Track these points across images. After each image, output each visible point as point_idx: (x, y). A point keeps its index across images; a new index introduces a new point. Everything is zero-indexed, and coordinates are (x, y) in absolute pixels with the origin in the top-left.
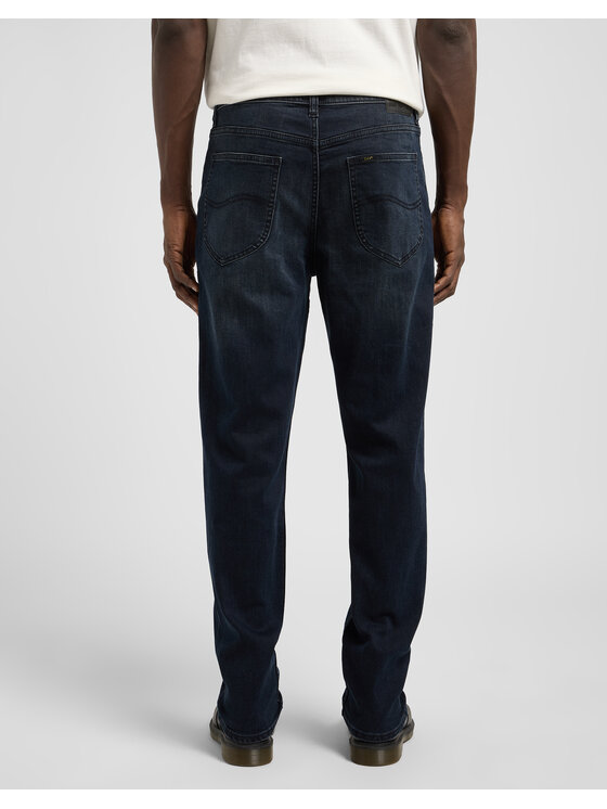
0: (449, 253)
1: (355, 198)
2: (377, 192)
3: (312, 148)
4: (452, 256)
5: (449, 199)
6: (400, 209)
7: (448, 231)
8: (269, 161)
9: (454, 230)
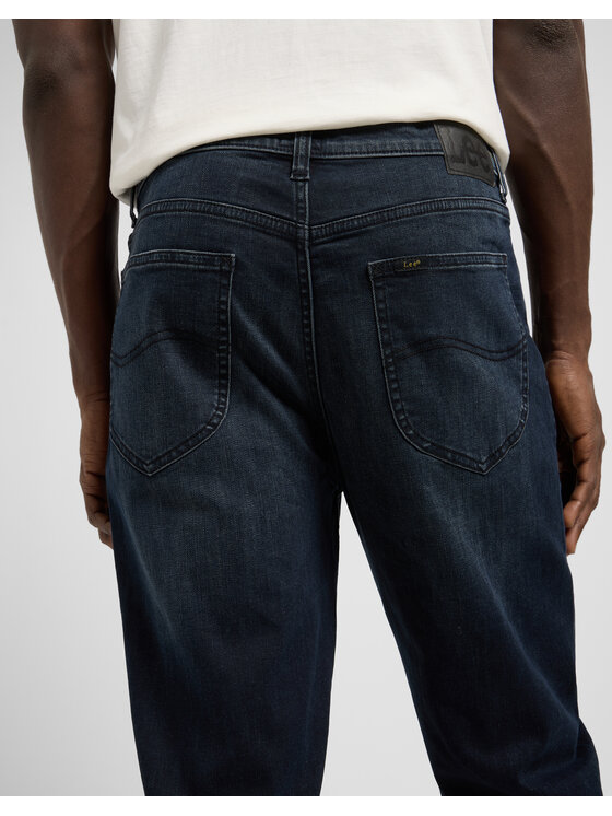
0: (578, 438)
1: (387, 344)
2: (432, 332)
3: (295, 241)
4: (587, 442)
5: (561, 341)
6: (478, 362)
7: (570, 398)
8: (209, 261)
9: (580, 394)
